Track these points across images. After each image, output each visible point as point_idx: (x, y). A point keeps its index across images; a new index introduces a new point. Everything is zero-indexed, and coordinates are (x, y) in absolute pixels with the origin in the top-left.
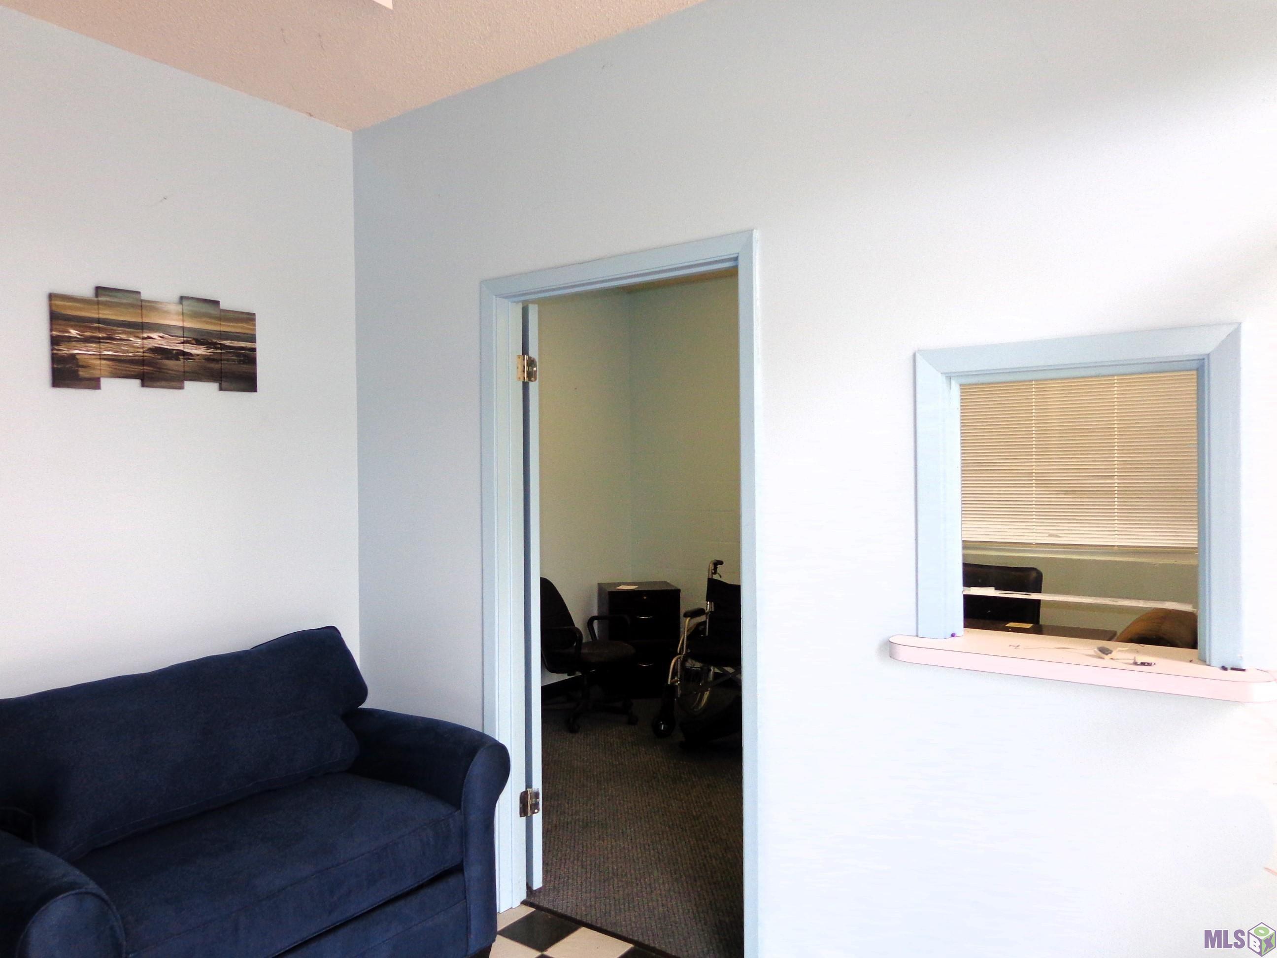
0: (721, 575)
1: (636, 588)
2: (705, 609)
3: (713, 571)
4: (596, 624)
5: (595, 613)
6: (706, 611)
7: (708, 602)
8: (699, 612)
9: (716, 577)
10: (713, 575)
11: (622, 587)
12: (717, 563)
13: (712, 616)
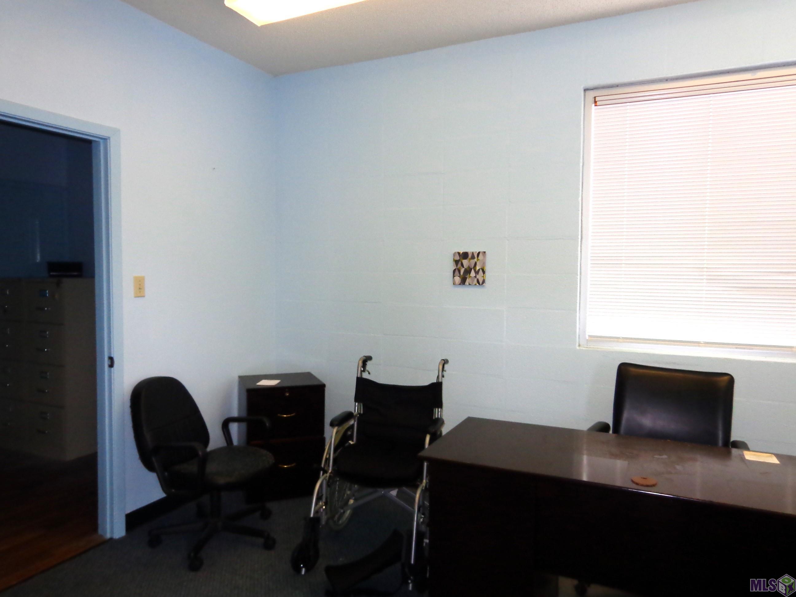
0: (370, 372)
1: (278, 384)
2: (353, 412)
3: (362, 369)
4: (234, 428)
5: (235, 413)
6: (355, 414)
7: (357, 404)
8: (349, 416)
9: (365, 376)
10: (363, 373)
11: (264, 383)
12: (366, 360)
13: (361, 419)
